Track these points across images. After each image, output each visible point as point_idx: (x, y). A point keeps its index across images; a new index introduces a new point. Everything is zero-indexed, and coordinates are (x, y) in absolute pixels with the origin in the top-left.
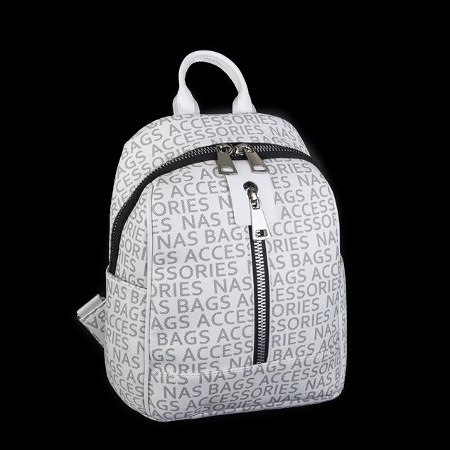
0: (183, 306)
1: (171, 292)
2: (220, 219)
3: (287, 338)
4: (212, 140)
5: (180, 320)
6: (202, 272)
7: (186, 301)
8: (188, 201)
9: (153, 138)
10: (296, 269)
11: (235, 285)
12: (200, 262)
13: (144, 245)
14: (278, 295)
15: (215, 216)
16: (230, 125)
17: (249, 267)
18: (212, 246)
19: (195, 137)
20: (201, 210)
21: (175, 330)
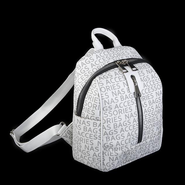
0: (115, 126)
1: (111, 121)
2: (125, 91)
3: (148, 132)
4: (113, 60)
5: (115, 131)
6: (121, 112)
7: (116, 124)
8: (113, 85)
9: (91, 61)
10: (151, 106)
11: (132, 115)
12: (120, 108)
13: (99, 104)
14: (146, 117)
15: (123, 90)
16: (117, 52)
17: (136, 108)
18: (123, 102)
19: (107, 59)
20: (118, 88)
21: (112, 135)
